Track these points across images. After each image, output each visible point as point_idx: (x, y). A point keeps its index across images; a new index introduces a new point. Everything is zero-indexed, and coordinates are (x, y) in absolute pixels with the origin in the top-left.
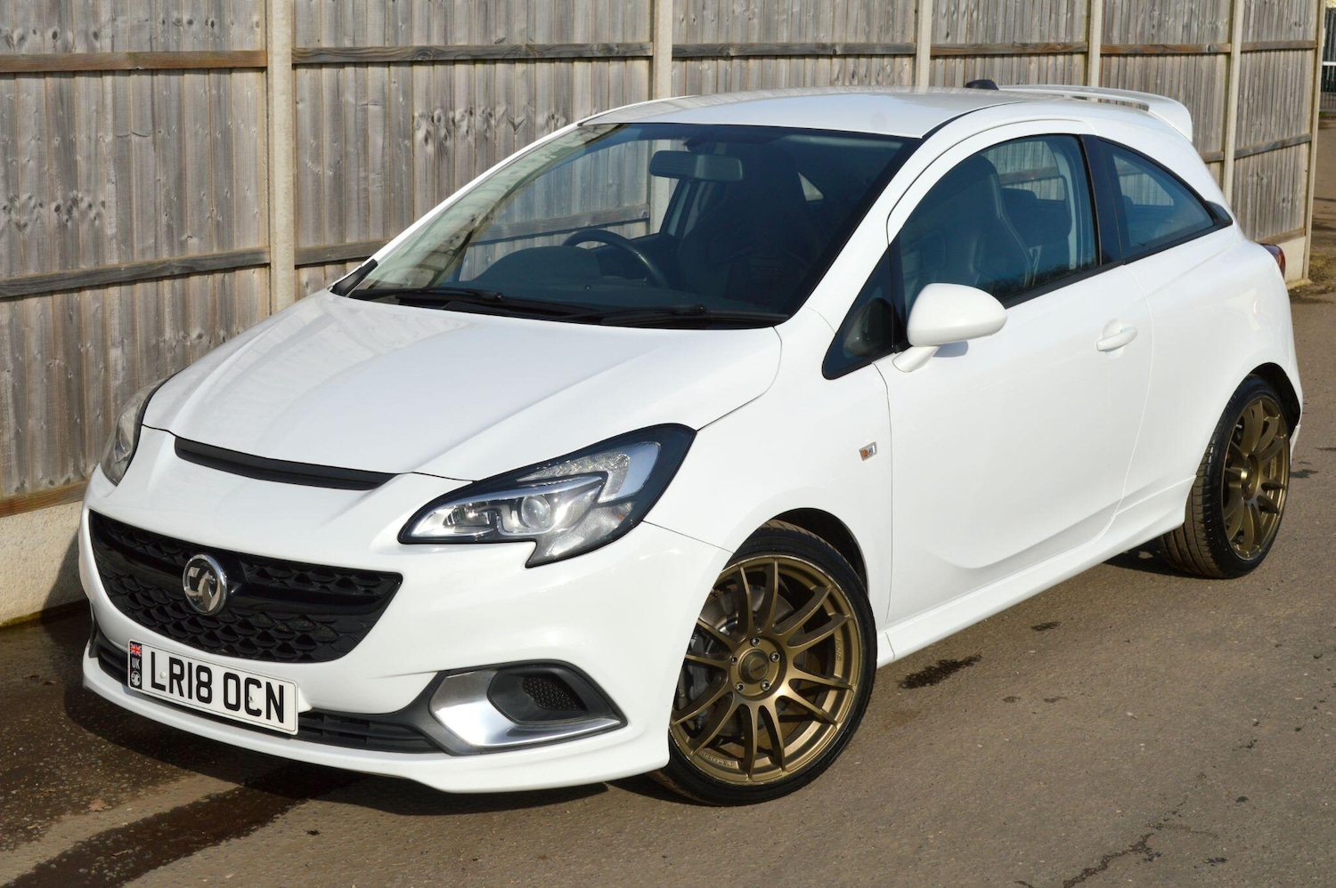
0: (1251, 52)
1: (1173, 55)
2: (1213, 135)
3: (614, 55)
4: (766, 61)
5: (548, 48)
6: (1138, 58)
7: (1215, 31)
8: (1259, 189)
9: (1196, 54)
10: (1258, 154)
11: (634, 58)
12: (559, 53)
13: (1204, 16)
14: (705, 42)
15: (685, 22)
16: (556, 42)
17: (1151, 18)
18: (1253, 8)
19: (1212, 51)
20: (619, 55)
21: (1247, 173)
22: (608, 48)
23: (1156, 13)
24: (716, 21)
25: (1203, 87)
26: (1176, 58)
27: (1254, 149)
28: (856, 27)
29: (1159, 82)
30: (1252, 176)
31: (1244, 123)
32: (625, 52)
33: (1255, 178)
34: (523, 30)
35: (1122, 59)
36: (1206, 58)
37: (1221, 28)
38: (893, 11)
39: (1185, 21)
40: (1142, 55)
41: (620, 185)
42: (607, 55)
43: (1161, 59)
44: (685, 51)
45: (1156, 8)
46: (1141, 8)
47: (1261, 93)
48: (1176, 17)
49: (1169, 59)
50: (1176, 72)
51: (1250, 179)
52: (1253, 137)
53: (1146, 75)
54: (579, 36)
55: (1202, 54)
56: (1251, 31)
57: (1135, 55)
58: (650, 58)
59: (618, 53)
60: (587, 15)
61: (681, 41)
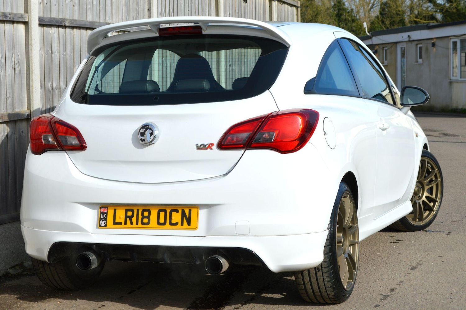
3: (8, 19)
4: (82, 31)
11: (18, 22)
14: (52, 17)
15: (42, 4)
20: (11, 19)
24: (57, 6)
28: (123, 16)
32: (14, 18)
38: (139, 9)
41: (13, 98)
42: (5, 19)
44: (44, 21)
58: (26, 24)
59: (10, 18)
61: (41, 16)
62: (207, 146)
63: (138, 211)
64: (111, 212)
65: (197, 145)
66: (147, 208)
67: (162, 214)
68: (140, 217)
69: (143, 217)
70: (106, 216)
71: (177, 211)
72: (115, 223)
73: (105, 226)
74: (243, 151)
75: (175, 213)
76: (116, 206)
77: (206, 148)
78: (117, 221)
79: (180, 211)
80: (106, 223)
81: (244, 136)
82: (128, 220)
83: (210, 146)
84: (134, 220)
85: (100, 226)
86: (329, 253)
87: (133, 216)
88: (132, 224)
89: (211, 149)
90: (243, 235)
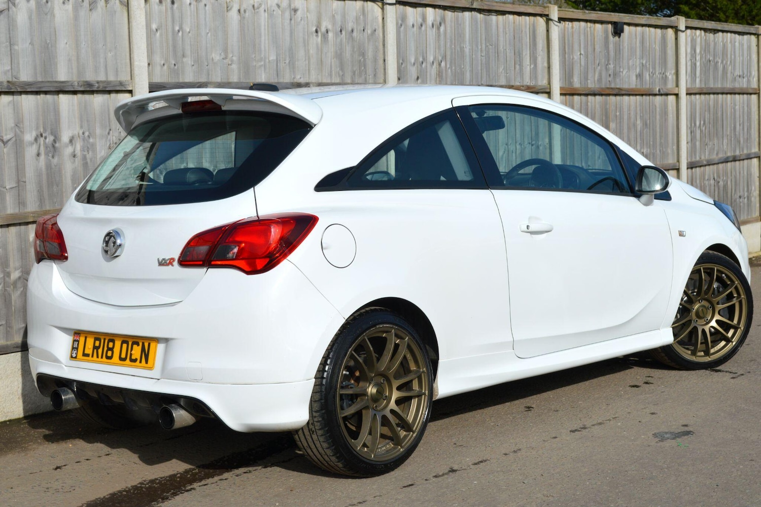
0: (700, 94)
1: (629, 95)
2: (670, 151)
3: (95, 89)
5: (30, 84)
6: (597, 97)
7: (665, 79)
8: (716, 189)
9: (649, 95)
10: (714, 164)
12: (40, 88)
13: (654, 68)
16: (40, 79)
17: (607, 69)
18: (698, 64)
19: (662, 92)
21: (704, 179)
22: (89, 84)
23: (611, 66)
24: (196, 66)
25: (658, 117)
26: (631, 97)
27: (708, 161)
29: (618, 114)
30: (709, 180)
31: (698, 143)
32: (105, 87)
33: (712, 182)
34: (8, 71)
35: (583, 98)
36: (658, 98)
37: (670, 77)
38: (365, 60)
39: (638, 72)
40: (602, 95)
42: (90, 89)
43: (618, 98)
45: (611, 62)
46: (597, 62)
47: (712, 122)
48: (629, 69)
49: (626, 98)
50: (632, 108)
51: (707, 183)
52: (707, 153)
53: (606, 109)
54: (62, 75)
55: (655, 95)
56: (698, 80)
57: (594, 95)
59: (98, 87)
60: (70, 60)
62: (168, 262)
63: (105, 340)
64: (82, 340)
65: (158, 260)
66: (112, 338)
67: (125, 346)
68: (106, 349)
69: (109, 349)
70: (78, 344)
71: (138, 345)
72: (85, 355)
73: (76, 357)
74: (205, 269)
75: (136, 346)
76: (87, 333)
77: (168, 265)
78: (86, 352)
79: (141, 344)
80: (76, 354)
81: (203, 249)
82: (95, 350)
83: (170, 262)
84: (100, 351)
85: (72, 357)
86: (322, 410)
87: (99, 347)
88: (98, 357)
89: (173, 265)
90: (196, 380)
